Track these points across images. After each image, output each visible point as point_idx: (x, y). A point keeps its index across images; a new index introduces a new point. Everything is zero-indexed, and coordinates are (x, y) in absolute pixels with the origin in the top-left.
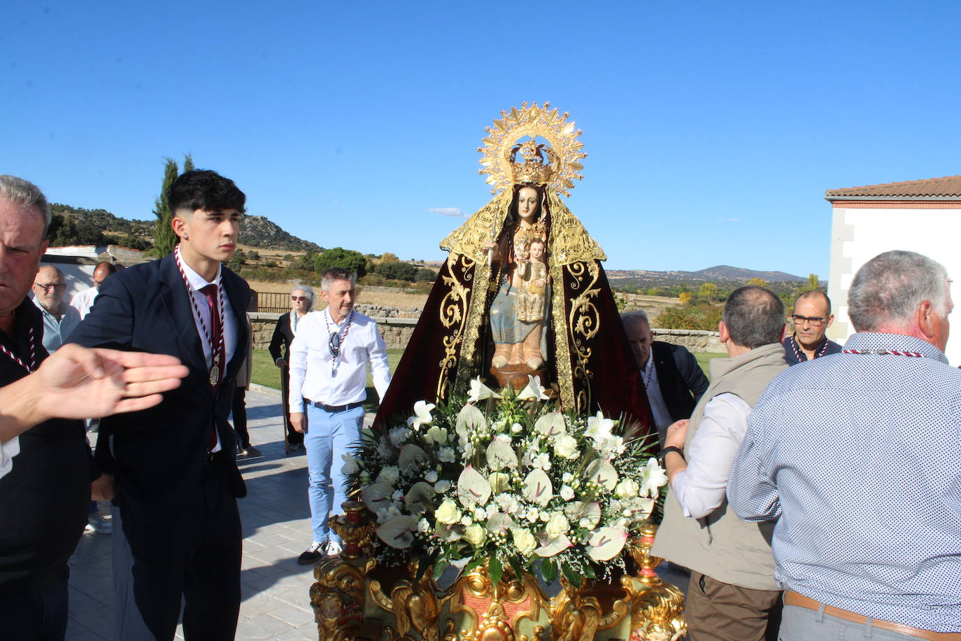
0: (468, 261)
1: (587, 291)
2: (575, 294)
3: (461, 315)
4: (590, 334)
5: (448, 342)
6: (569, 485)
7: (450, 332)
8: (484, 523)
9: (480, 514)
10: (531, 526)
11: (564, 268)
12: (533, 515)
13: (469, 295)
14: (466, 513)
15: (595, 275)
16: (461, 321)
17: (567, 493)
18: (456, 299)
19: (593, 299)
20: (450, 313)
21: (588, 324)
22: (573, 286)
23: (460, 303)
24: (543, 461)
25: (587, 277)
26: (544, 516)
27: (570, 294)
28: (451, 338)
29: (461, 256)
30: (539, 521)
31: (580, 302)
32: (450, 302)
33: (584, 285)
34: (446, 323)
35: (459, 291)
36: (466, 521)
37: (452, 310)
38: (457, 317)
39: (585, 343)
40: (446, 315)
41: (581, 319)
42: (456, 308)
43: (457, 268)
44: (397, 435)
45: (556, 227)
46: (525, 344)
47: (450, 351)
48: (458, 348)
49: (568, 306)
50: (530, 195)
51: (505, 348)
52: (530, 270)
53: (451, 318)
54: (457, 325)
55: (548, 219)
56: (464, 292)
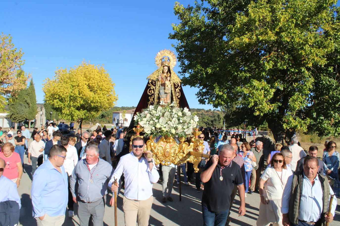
0: (154, 81)
1: (178, 88)
2: (177, 88)
3: (154, 91)
4: (179, 97)
5: (150, 98)
6: (182, 120)
7: (151, 96)
8: (165, 127)
9: (165, 126)
10: (174, 128)
11: (174, 83)
12: (175, 126)
13: (155, 88)
15: (180, 85)
16: (154, 93)
18: (153, 89)
19: (179, 90)
20: (150, 92)
21: (179, 94)
22: (176, 86)
23: (153, 90)
24: (176, 116)
25: (178, 85)
26: (177, 126)
27: (175, 88)
28: (151, 97)
29: (152, 80)
30: (176, 127)
31: (177, 90)
34: (150, 94)
35: (152, 87)
36: (162, 127)
37: (152, 91)
38: (153, 92)
39: (178, 98)
40: (149, 92)
41: (178, 93)
43: (152, 83)
44: (146, 112)
45: (172, 75)
46: (167, 98)
47: (151, 100)
48: (154, 99)
49: (175, 90)
50: (166, 68)
51: (162, 99)
52: (167, 83)
53: (151, 93)
54: (153, 94)
55: (170, 73)
56: (154, 87)
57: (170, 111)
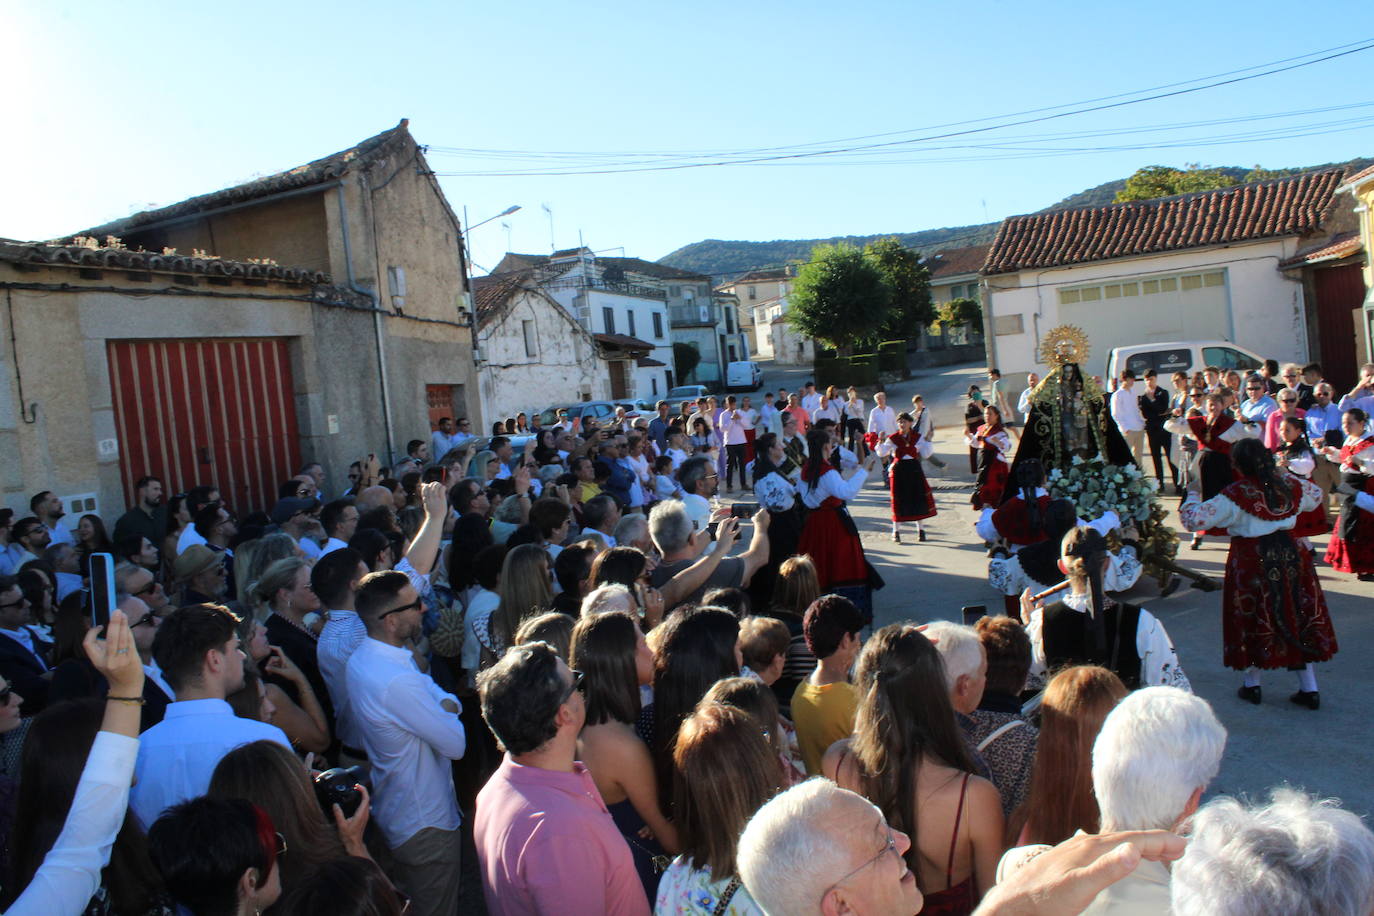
0: (1047, 404)
1: (1102, 410)
2: (1098, 412)
3: (1050, 428)
4: (1105, 430)
5: (1044, 443)
7: (1044, 438)
9: (1092, 510)
11: (1091, 401)
13: (1052, 420)
14: (1086, 510)
15: (1103, 402)
16: (1051, 433)
17: (1125, 496)
18: (1045, 422)
20: (1041, 429)
21: (1104, 425)
23: (1048, 424)
24: (1112, 485)
25: (1101, 404)
27: (1096, 413)
28: (1045, 440)
29: (1042, 402)
31: (1101, 416)
32: (1041, 424)
33: (1100, 408)
34: (1041, 434)
35: (1045, 418)
38: (1047, 431)
39: (1104, 434)
40: (1039, 430)
41: (1102, 424)
42: (1046, 427)
45: (1085, 384)
46: (1079, 438)
47: (1046, 447)
48: (1052, 445)
49: (1097, 418)
50: (1069, 368)
51: (1071, 441)
52: (1078, 405)
53: (1043, 432)
54: (1049, 434)
55: (1081, 381)
56: (1049, 419)
57: (1096, 474)
